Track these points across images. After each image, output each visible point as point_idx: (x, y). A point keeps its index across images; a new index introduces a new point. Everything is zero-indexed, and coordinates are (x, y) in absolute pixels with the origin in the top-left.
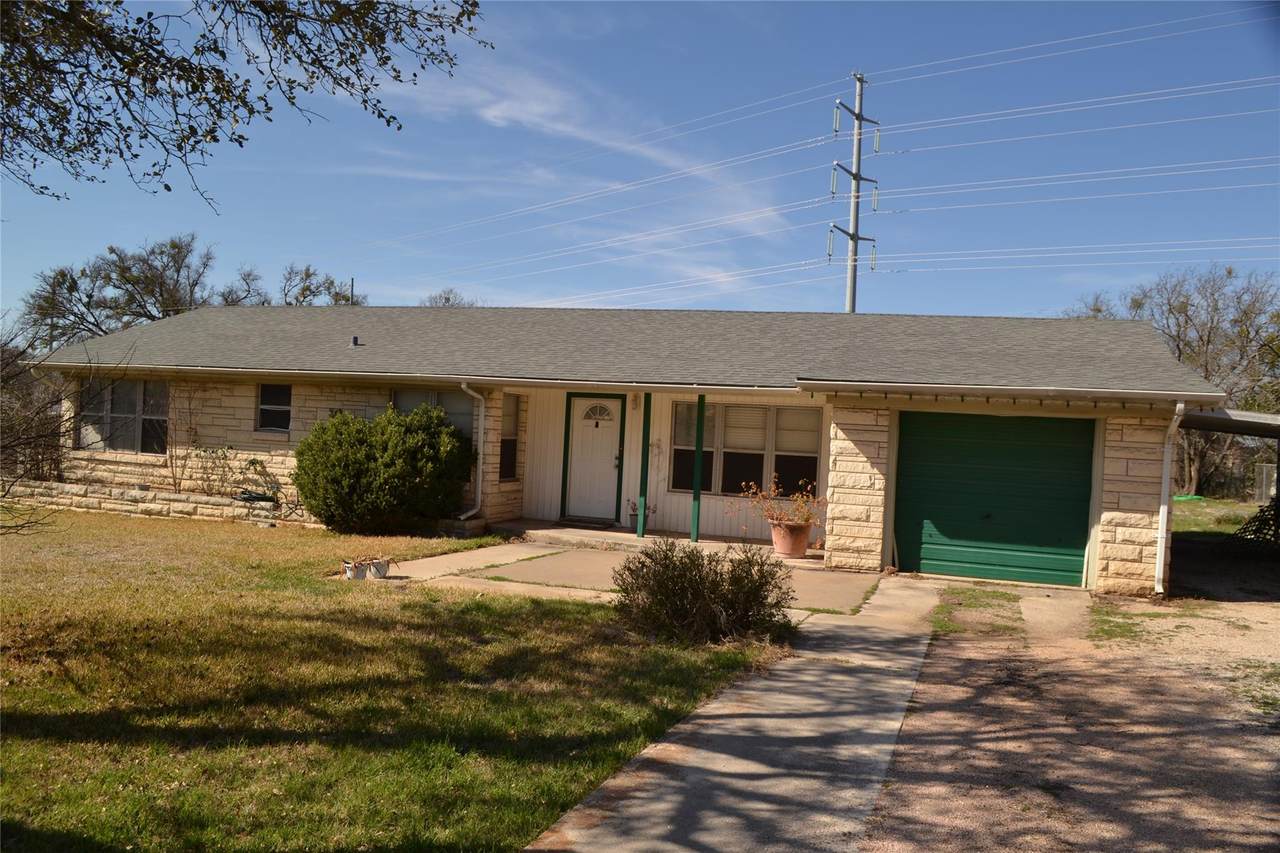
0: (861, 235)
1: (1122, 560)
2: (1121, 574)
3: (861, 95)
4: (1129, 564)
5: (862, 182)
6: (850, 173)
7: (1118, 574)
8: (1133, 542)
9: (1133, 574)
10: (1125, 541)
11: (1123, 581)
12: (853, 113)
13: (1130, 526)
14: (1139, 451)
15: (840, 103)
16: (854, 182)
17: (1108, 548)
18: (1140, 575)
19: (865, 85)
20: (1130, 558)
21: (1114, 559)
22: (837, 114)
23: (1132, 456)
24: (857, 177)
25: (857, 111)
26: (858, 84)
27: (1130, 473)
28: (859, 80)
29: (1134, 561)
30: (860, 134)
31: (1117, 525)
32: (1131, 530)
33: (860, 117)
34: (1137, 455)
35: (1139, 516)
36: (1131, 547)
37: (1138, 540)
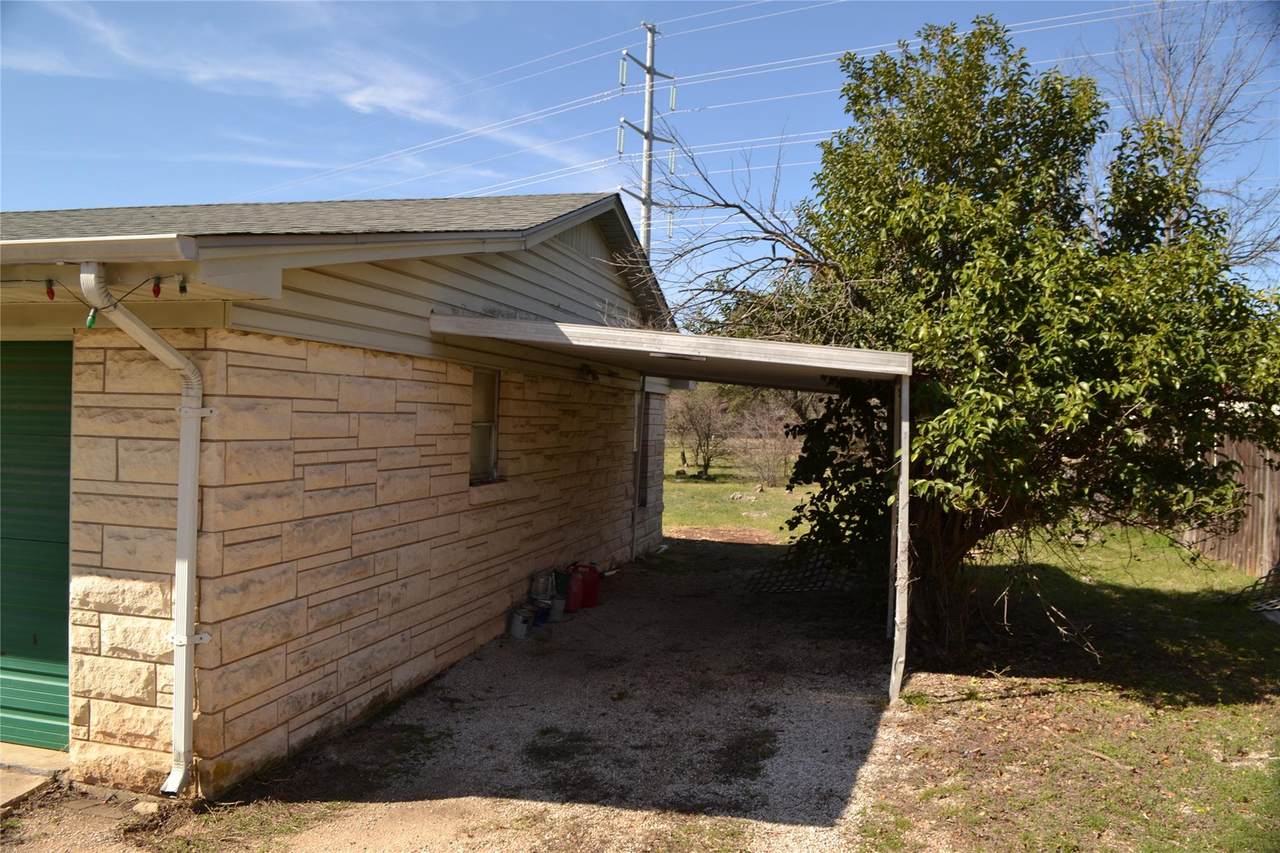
0: (654, 198)
1: (116, 699)
2: (112, 736)
3: (653, 47)
4: (129, 711)
5: (655, 142)
6: (641, 132)
7: (108, 736)
8: (134, 655)
9: (139, 737)
10: (117, 652)
11: (117, 751)
12: (644, 66)
13: (126, 613)
14: (138, 417)
15: (627, 54)
16: (645, 142)
17: (87, 666)
18: (152, 737)
19: (658, 37)
20: (127, 695)
21: (100, 696)
22: (624, 67)
23: (121, 430)
24: (649, 136)
25: (648, 64)
26: (649, 34)
27: (123, 476)
28: (650, 30)
29: (137, 702)
30: (652, 86)
31: (101, 609)
32: (128, 622)
33: (651, 71)
34: (131, 428)
35: (140, 586)
36: (131, 665)
37: (141, 649)
